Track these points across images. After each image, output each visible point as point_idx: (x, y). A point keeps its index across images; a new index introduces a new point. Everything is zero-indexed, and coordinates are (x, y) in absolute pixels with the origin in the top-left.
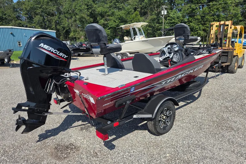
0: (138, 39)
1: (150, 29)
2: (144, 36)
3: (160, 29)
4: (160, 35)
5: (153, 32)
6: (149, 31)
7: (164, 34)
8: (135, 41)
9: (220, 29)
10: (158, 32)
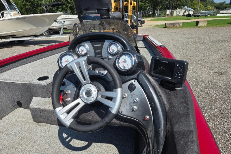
0: (9, 15)
1: (28, 4)
2: (18, 12)
3: (40, 5)
4: (42, 12)
5: (33, 8)
6: (27, 7)
7: (47, 11)
8: (4, 18)
9: (120, 5)
10: (40, 8)
